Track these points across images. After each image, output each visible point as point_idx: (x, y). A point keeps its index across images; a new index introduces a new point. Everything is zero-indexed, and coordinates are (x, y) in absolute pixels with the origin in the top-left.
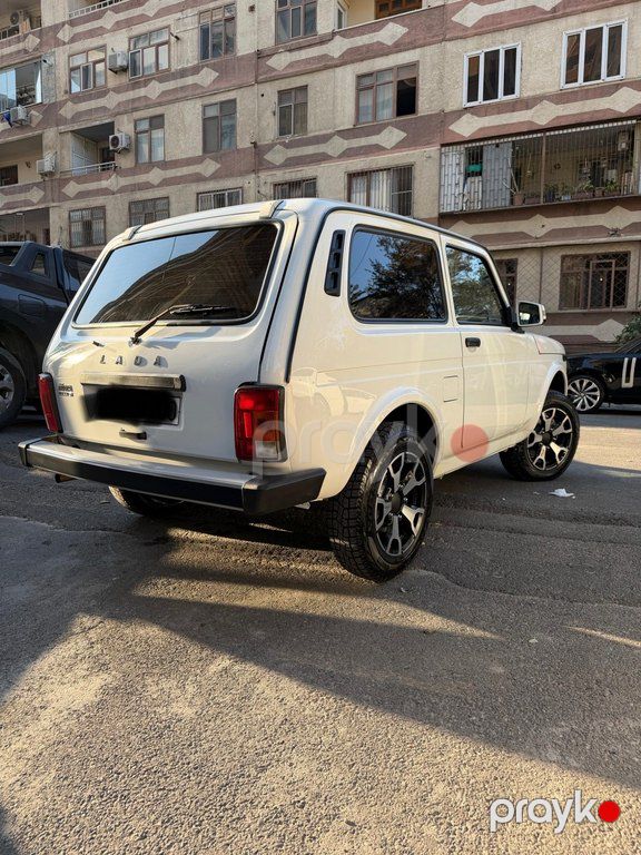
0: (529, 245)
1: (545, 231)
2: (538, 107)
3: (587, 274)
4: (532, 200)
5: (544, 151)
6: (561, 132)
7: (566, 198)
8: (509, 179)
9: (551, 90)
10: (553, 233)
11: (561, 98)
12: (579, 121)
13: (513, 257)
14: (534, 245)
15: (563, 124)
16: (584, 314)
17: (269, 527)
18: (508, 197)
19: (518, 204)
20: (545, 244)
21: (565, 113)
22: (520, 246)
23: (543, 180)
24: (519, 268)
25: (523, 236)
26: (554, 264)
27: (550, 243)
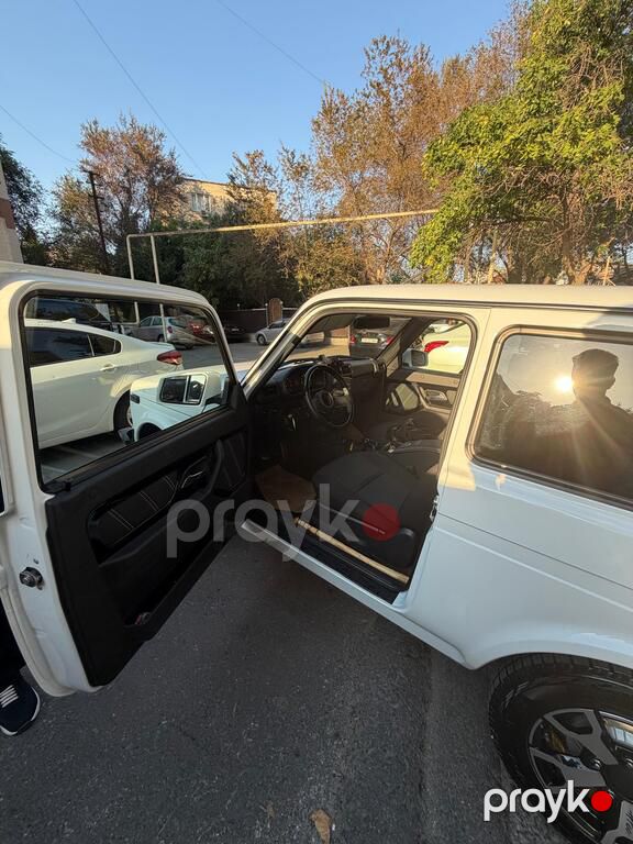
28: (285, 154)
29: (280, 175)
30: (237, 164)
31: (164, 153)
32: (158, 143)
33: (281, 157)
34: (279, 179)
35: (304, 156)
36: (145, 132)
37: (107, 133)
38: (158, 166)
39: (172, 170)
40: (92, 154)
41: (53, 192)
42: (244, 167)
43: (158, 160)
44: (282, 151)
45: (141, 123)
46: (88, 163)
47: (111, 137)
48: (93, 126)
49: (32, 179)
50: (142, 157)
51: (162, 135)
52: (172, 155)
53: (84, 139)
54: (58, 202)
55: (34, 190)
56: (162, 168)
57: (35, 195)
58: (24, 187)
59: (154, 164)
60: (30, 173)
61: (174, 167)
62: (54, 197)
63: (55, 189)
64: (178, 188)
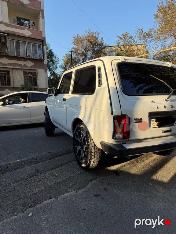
28: (139, 31)
29: (136, 39)
30: (119, 39)
31: (99, 39)
32: (97, 36)
33: (137, 32)
34: (135, 41)
35: (150, 29)
36: (93, 34)
37: (81, 37)
38: (97, 44)
39: (101, 45)
40: (75, 45)
41: (62, 60)
42: (121, 39)
43: (96, 42)
44: (137, 30)
45: (92, 32)
46: (74, 48)
47: (82, 38)
48: (77, 36)
49: (56, 57)
50: (91, 42)
51: (99, 33)
52: (102, 39)
53: (73, 41)
54: (63, 63)
55: (56, 60)
56: (98, 45)
57: (56, 62)
58: (54, 59)
59: (95, 44)
60: (56, 55)
61: (102, 43)
62: (62, 61)
63: (63, 58)
64: (103, 50)
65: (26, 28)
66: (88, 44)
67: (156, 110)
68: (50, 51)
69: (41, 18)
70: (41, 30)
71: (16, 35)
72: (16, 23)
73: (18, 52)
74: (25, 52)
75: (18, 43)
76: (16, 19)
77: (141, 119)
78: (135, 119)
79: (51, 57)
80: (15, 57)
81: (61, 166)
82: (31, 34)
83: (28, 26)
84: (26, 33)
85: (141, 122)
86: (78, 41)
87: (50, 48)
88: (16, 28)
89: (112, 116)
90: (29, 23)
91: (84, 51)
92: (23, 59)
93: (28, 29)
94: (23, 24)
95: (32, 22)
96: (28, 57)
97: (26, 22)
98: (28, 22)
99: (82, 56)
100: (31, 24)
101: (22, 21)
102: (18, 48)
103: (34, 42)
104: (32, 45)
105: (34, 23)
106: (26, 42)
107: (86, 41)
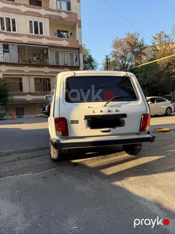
0: (25, 74)
1: (29, 71)
2: (23, 37)
3: (41, 83)
4: (25, 62)
5: (27, 50)
6: (30, 45)
7: (34, 63)
8: (17, 55)
9: (26, 33)
10: (31, 72)
11: (29, 36)
12: (34, 43)
13: (21, 77)
14: (26, 74)
15: (30, 43)
16: (42, 93)
17: (88, 153)
18: (18, 60)
19: (21, 62)
20: (29, 74)
21: (31, 41)
22: (22, 74)
23: (27, 57)
24: (23, 80)
25: (23, 71)
26: (32, 80)
27: (31, 74)
31: (139, 40)
32: (137, 37)
33: (173, 30)
34: (171, 39)
36: (133, 35)
38: (136, 45)
40: (115, 48)
42: (156, 39)
43: (136, 43)
45: (131, 33)
46: (113, 52)
47: (122, 41)
48: (116, 39)
49: (96, 62)
50: (130, 44)
51: (139, 34)
52: (142, 40)
53: (113, 44)
54: (102, 67)
55: (96, 65)
56: (138, 46)
57: (96, 66)
58: (93, 64)
59: (134, 46)
60: (96, 60)
61: (143, 44)
62: (102, 65)
63: (103, 63)
64: (144, 51)
65: (64, 39)
66: (128, 46)
67: (91, 114)
68: (90, 56)
69: (77, 28)
70: (78, 39)
71: (56, 46)
72: (57, 35)
73: (58, 62)
74: (63, 60)
75: (57, 53)
76: (56, 32)
77: (77, 121)
78: (71, 120)
79: (91, 62)
80: (55, 66)
81: (39, 156)
82: (69, 43)
83: (66, 37)
84: (64, 43)
85: (78, 123)
86: (117, 44)
87: (90, 54)
88: (56, 40)
89: (54, 118)
90: (67, 35)
91: (123, 53)
92: (61, 67)
93: (66, 40)
94: (61, 36)
95: (69, 33)
96: (66, 65)
97: (64, 34)
98: (66, 33)
99: (121, 59)
100: (69, 35)
101: (61, 33)
102: (57, 57)
103: (71, 51)
104: (70, 54)
105: (71, 34)
106: (64, 52)
107: (125, 43)
